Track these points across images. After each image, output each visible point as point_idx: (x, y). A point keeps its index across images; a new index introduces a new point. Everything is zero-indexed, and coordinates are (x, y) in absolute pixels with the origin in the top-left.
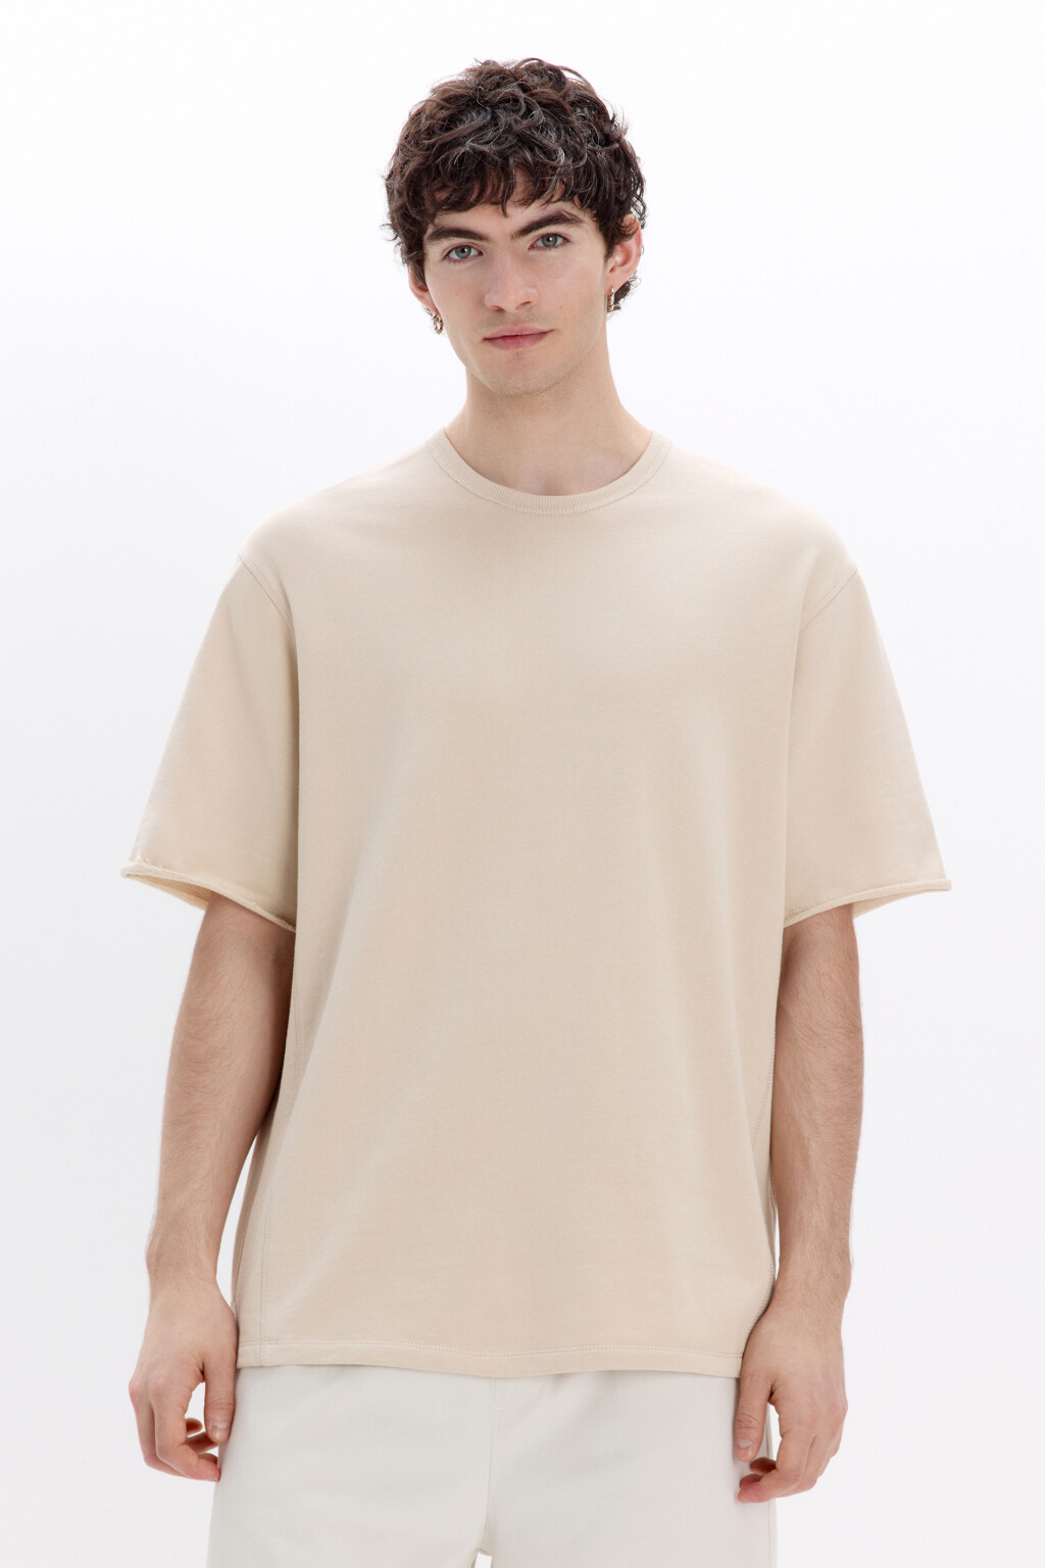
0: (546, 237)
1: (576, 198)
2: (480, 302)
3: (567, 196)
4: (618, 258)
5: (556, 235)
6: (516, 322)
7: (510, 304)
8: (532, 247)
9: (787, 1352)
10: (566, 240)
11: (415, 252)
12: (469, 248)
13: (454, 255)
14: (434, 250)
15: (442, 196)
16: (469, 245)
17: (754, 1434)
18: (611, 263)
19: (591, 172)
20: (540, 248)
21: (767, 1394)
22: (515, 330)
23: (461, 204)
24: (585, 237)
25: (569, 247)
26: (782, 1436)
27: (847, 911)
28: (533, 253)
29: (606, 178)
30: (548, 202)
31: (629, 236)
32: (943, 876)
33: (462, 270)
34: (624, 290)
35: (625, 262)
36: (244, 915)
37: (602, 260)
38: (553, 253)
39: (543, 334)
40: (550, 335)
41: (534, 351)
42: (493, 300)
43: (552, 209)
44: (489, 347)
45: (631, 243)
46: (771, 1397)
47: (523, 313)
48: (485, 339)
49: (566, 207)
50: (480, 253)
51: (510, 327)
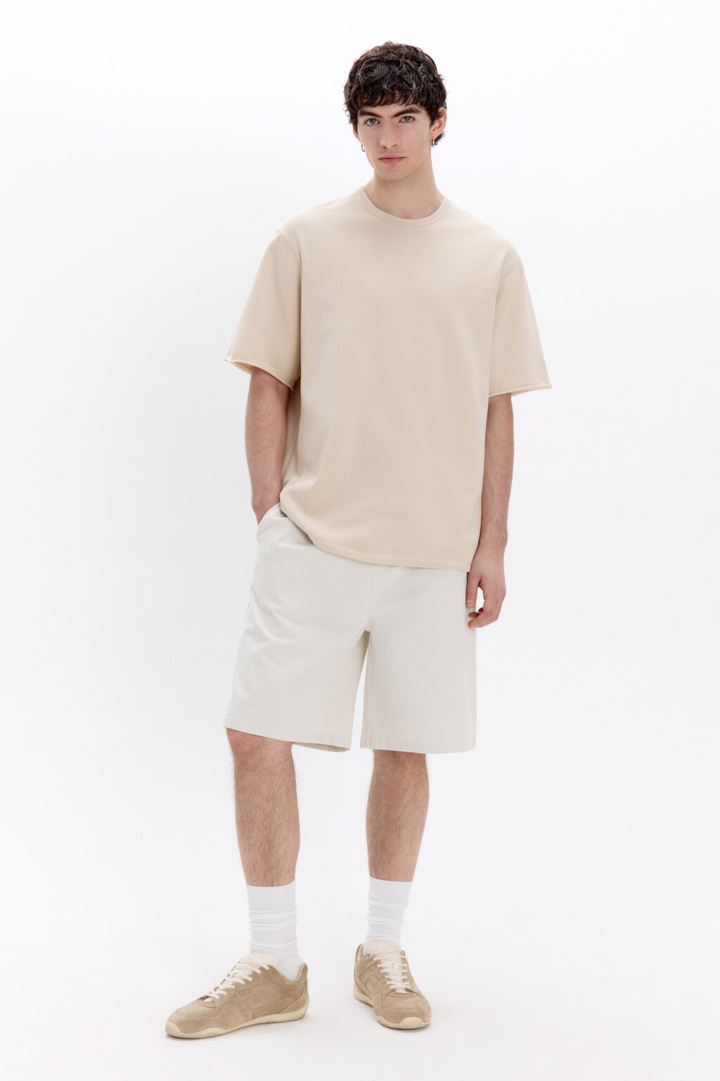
0: (406, 118)
1: (419, 103)
2: (378, 144)
3: (415, 102)
4: (437, 124)
5: (410, 117)
6: (391, 153)
7: (389, 146)
8: (400, 121)
9: (486, 567)
10: (414, 119)
11: (354, 119)
12: (375, 120)
13: (368, 123)
14: (361, 120)
15: (365, 101)
16: (375, 119)
17: (473, 597)
18: (433, 127)
19: (426, 92)
20: (403, 122)
21: (478, 582)
22: (390, 156)
23: (372, 104)
24: (422, 117)
25: (415, 122)
26: (485, 599)
27: (509, 395)
28: (400, 124)
29: (431, 94)
30: (408, 104)
31: (441, 117)
32: (549, 382)
33: (371, 130)
34: (440, 137)
35: (439, 127)
36: (269, 377)
37: (428, 127)
38: (408, 125)
39: (402, 158)
40: (405, 159)
41: (400, 164)
42: (383, 142)
43: (408, 107)
44: (381, 162)
45: (442, 119)
46: (480, 585)
47: (394, 149)
48: (381, 159)
49: (414, 106)
50: (379, 123)
51: (388, 154)
